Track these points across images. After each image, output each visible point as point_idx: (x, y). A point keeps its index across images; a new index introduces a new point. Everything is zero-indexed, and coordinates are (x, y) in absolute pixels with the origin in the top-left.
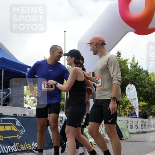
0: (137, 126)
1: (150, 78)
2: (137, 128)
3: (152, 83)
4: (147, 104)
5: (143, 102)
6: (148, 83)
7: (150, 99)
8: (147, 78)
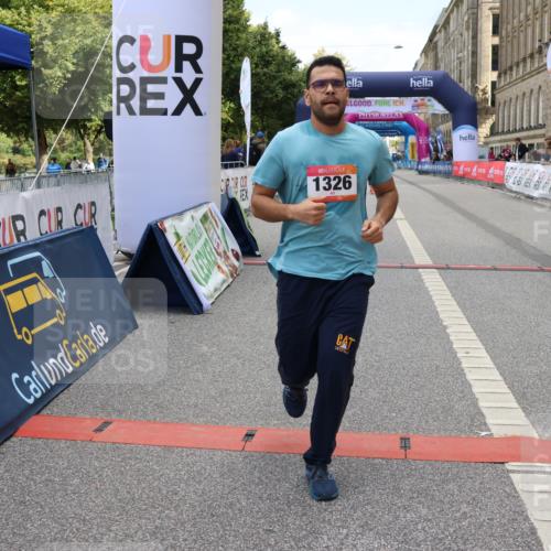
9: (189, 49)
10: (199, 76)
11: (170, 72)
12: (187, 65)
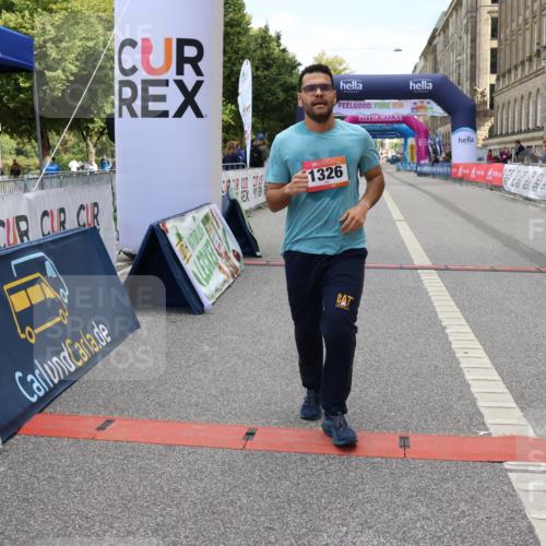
9: (190, 52)
10: (200, 78)
11: (171, 75)
12: (188, 68)
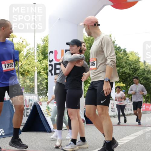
0: (113, 109)
1: (128, 57)
2: (113, 111)
3: (130, 63)
4: (125, 85)
5: (120, 83)
6: (126, 63)
7: (128, 80)
8: (125, 58)
